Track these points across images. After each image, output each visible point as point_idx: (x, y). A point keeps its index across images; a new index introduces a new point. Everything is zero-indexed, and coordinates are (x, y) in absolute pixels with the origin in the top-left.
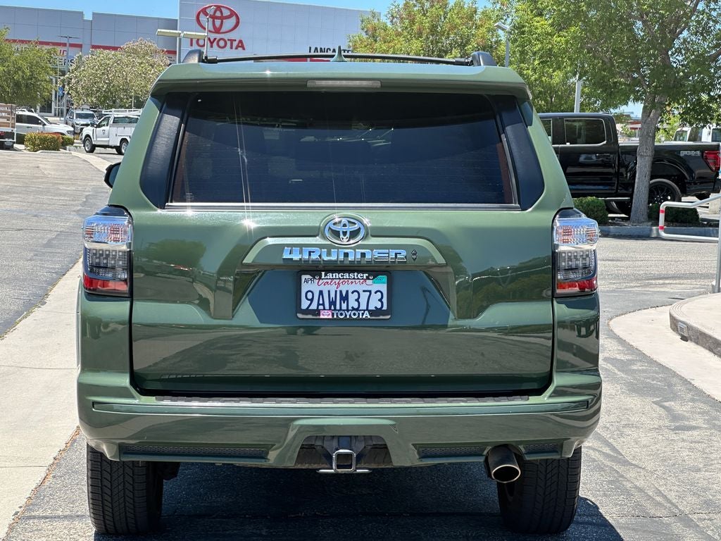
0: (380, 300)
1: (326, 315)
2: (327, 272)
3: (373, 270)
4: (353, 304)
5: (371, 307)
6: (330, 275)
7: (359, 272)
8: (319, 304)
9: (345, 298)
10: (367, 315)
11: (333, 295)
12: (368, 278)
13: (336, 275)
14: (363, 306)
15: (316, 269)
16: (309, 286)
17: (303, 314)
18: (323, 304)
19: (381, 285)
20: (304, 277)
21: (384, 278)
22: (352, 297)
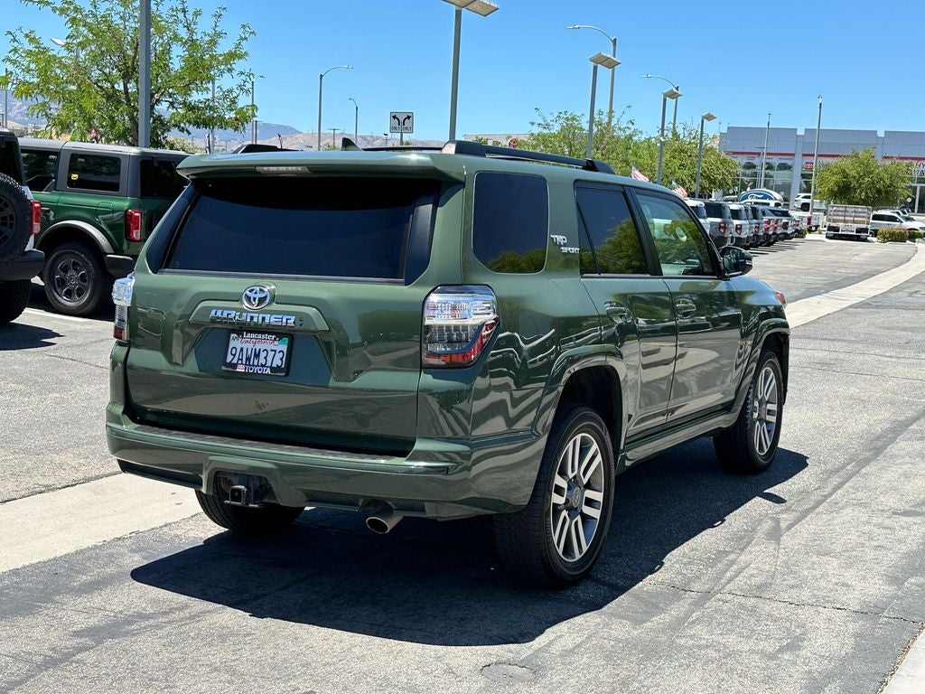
0: (281, 359)
1: (240, 369)
2: (248, 332)
3: (278, 332)
4: (262, 361)
5: (274, 365)
6: (249, 335)
7: (269, 333)
8: (239, 359)
9: (257, 356)
10: (268, 371)
11: (249, 352)
12: (275, 339)
13: (253, 336)
14: (269, 364)
15: (242, 329)
16: (236, 343)
17: (226, 366)
18: (242, 360)
19: (282, 346)
20: (233, 335)
21: (286, 340)
22: (263, 355)
